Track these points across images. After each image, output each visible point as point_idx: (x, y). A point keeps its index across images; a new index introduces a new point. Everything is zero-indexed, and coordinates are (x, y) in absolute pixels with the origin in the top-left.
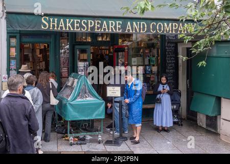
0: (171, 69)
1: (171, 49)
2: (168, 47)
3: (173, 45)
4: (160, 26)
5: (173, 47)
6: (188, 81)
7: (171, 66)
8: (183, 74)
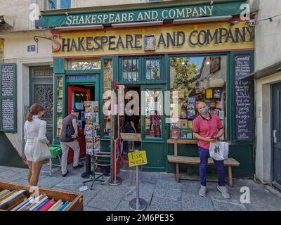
0: (245, 114)
1: (244, 88)
2: (239, 85)
3: (246, 83)
4: (172, 12)
5: (246, 85)
6: (275, 131)
7: (244, 111)
8: (265, 121)
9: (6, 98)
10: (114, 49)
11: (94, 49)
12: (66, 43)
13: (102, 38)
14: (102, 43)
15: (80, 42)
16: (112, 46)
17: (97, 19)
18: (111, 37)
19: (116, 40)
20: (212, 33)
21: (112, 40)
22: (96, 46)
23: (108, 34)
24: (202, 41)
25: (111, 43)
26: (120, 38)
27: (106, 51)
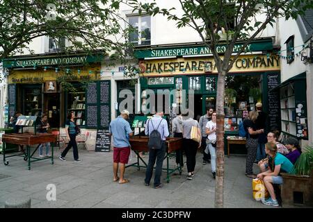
7: (274, 111)
9: (104, 104)
10: (183, 70)
11: (169, 70)
12: (149, 66)
13: (175, 63)
14: (175, 67)
15: (159, 67)
16: (182, 68)
17: (173, 53)
18: (181, 63)
19: (185, 65)
20: (251, 61)
21: (182, 64)
22: (170, 69)
23: (179, 61)
24: (245, 65)
25: (181, 66)
26: (188, 63)
27: (177, 72)
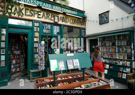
10: (40, 18)
11: (29, 15)
13: (34, 11)
15: (21, 10)
16: (39, 16)
17: (34, 2)
18: (39, 12)
19: (41, 14)
24: (73, 22)
26: (44, 14)
